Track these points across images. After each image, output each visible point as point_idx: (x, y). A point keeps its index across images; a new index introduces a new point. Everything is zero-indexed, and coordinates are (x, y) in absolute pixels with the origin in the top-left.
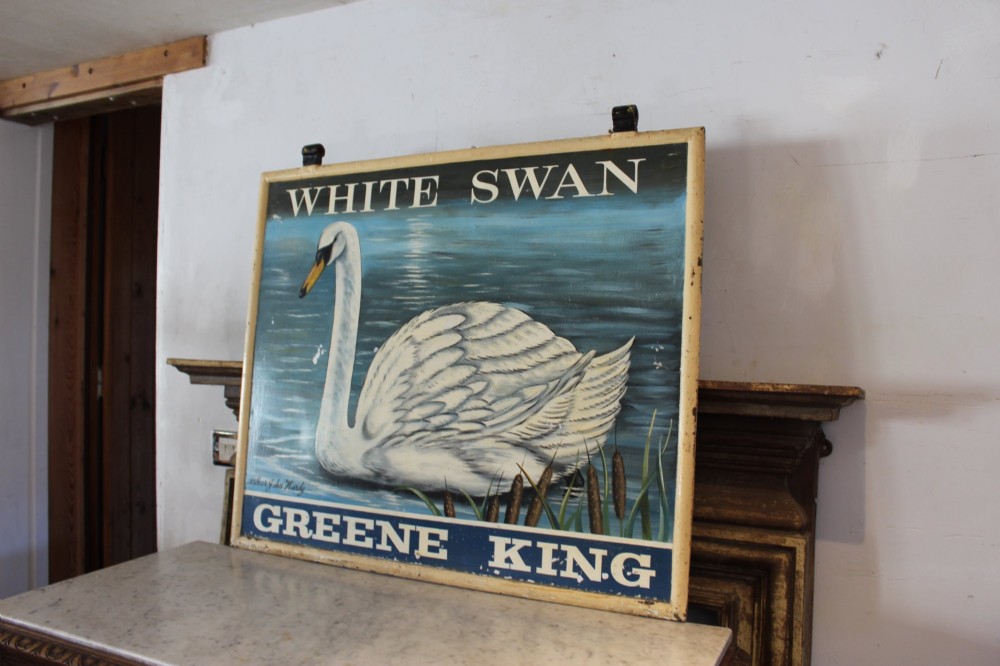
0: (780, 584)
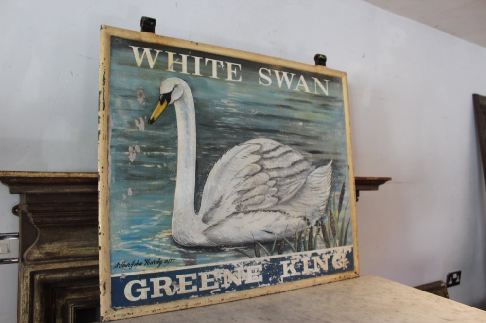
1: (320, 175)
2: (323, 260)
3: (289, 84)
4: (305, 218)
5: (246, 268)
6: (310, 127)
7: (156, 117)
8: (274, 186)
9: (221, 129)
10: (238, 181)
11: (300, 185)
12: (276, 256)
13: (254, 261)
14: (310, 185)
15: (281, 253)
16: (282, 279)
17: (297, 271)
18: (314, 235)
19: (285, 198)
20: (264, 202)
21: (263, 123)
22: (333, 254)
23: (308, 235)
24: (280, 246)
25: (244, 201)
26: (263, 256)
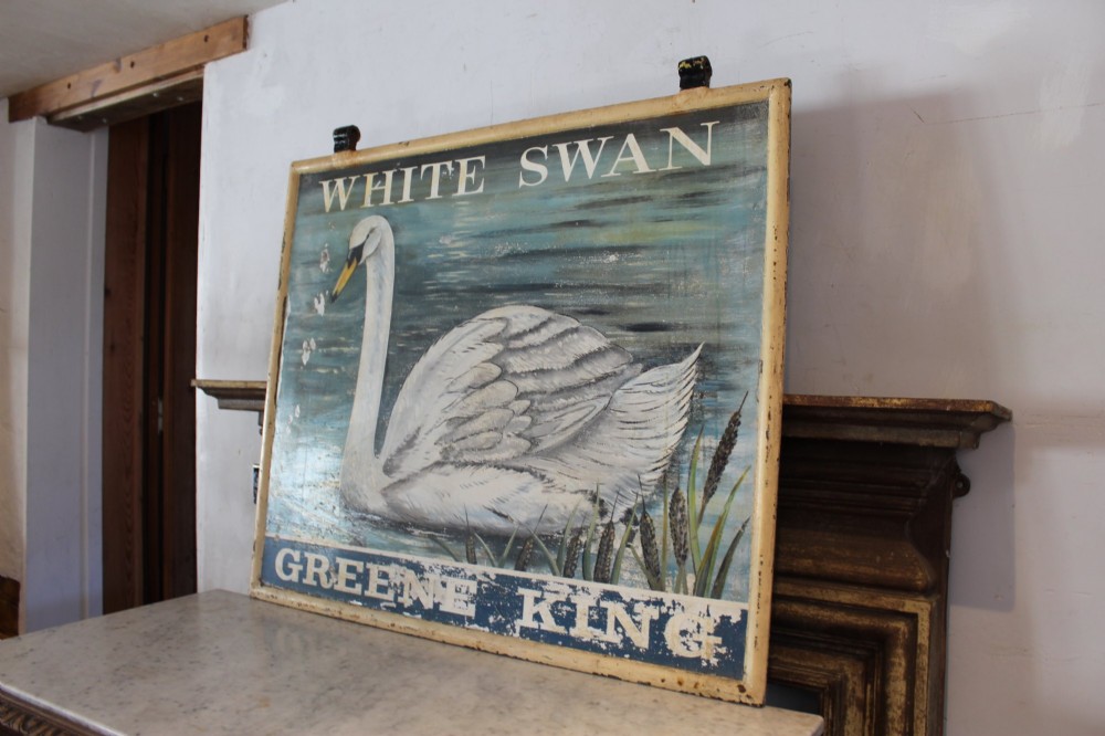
0: (897, 660)
1: (654, 389)
2: (637, 619)
3: (590, 165)
4: (594, 498)
5: (445, 578)
6: (639, 262)
7: (340, 289)
8: (524, 413)
9: (432, 297)
10: (451, 398)
11: (591, 412)
12: (510, 572)
13: (463, 570)
14: (619, 414)
15: (523, 570)
16: (518, 629)
17: (557, 623)
18: (617, 544)
19: (548, 443)
20: (498, 447)
21: (518, 271)
22: (671, 612)
23: (599, 540)
24: (522, 550)
25: (458, 440)
26: (481, 563)
